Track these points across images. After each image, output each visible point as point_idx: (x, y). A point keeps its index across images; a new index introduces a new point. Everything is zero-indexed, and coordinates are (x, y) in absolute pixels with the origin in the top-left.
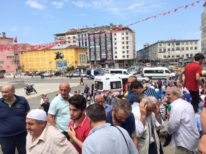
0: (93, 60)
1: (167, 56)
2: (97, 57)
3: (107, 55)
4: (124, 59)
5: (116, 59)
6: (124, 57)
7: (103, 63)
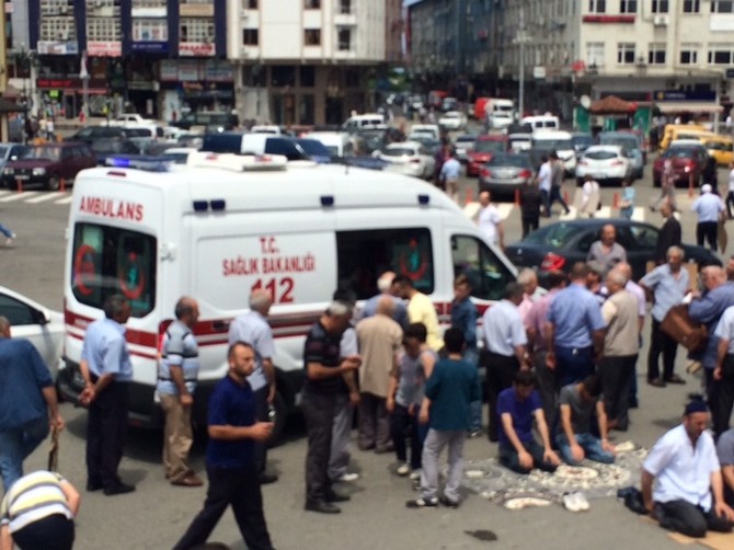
0: (62, 50)
1: (642, 51)
2: (92, 27)
3: (173, 19)
4: (313, 53)
5: (253, 53)
6: (313, 37)
7: (138, 83)
